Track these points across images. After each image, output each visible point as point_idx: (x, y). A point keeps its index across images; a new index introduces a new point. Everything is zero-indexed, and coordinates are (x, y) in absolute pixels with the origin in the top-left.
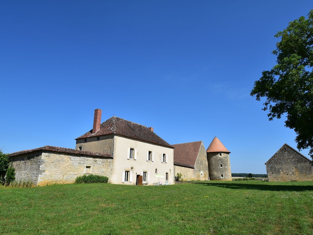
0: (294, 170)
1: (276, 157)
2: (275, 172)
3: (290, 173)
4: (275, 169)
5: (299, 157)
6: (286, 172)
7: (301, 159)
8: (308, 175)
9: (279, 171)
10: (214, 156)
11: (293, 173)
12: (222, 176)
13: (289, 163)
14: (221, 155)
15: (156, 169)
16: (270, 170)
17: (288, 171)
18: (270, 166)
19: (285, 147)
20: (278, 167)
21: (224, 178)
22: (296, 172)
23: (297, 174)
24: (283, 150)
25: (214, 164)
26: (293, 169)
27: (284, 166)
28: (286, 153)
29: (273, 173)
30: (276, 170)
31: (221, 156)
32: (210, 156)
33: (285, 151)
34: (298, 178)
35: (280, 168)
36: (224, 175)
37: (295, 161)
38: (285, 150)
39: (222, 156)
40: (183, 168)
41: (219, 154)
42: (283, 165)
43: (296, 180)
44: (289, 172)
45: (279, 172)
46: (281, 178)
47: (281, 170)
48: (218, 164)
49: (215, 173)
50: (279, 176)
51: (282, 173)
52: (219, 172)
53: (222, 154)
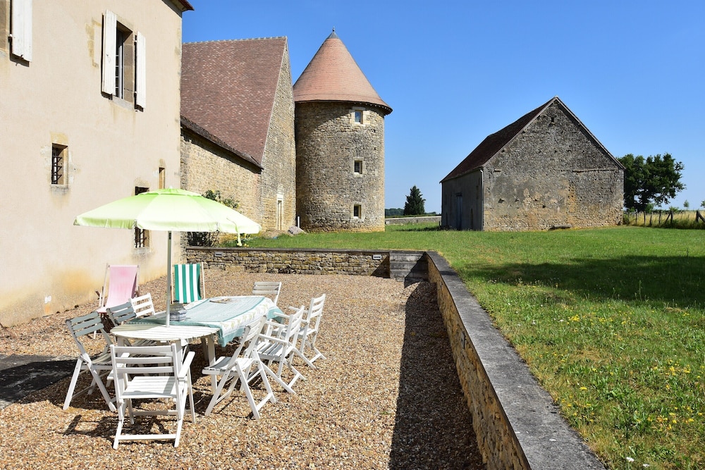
0: (566, 192)
1: (519, 145)
2: (508, 198)
3: (552, 200)
4: (510, 187)
5: (589, 148)
6: (542, 198)
7: (594, 155)
8: (601, 210)
9: (520, 194)
10: (331, 123)
11: (561, 202)
12: (356, 214)
13: (557, 168)
14: (361, 121)
15: (57, 150)
16: (493, 190)
17: (548, 194)
18: (496, 175)
19: (553, 111)
20: (518, 179)
21: (363, 219)
22: (570, 200)
23: (572, 203)
24: (544, 122)
25: (326, 160)
26: (563, 188)
27: (539, 177)
28: (553, 131)
29: (501, 201)
30: (512, 189)
31: (359, 124)
32: (309, 122)
33: (551, 125)
34: (571, 219)
35: (526, 185)
36: (364, 208)
37: (572, 164)
38: (553, 121)
39: (366, 123)
40: (222, 162)
41: (353, 114)
42: (535, 173)
43: (565, 224)
44: (549, 198)
45: (519, 198)
46: (523, 218)
47: (526, 193)
48: (347, 159)
49: (329, 201)
50: (519, 211)
51: (528, 200)
52: (348, 194)
53: (366, 113)
